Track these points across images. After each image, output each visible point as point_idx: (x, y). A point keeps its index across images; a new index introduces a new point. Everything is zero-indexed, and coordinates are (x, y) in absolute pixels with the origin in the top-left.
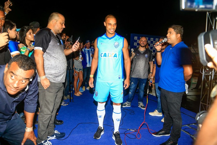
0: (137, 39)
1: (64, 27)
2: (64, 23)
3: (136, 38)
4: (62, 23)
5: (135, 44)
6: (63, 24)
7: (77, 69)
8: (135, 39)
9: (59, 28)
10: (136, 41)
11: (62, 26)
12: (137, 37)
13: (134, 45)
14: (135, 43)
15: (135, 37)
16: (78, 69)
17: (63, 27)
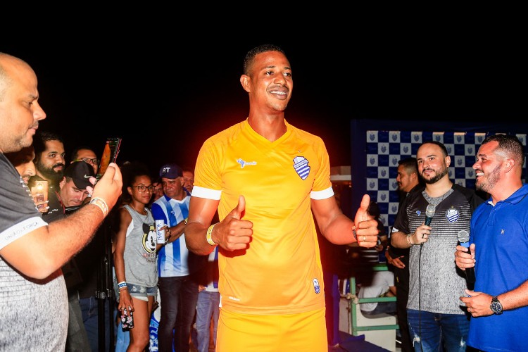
0: (376, 140)
1: (39, 114)
2: (35, 99)
3: (372, 138)
4: (30, 99)
5: (372, 161)
6: (35, 103)
7: (139, 288)
8: (369, 140)
9: (19, 128)
10: (373, 148)
11: (31, 112)
12: (376, 133)
13: (369, 164)
14: (369, 157)
15: (369, 133)
16: (142, 290)
17: (36, 117)
